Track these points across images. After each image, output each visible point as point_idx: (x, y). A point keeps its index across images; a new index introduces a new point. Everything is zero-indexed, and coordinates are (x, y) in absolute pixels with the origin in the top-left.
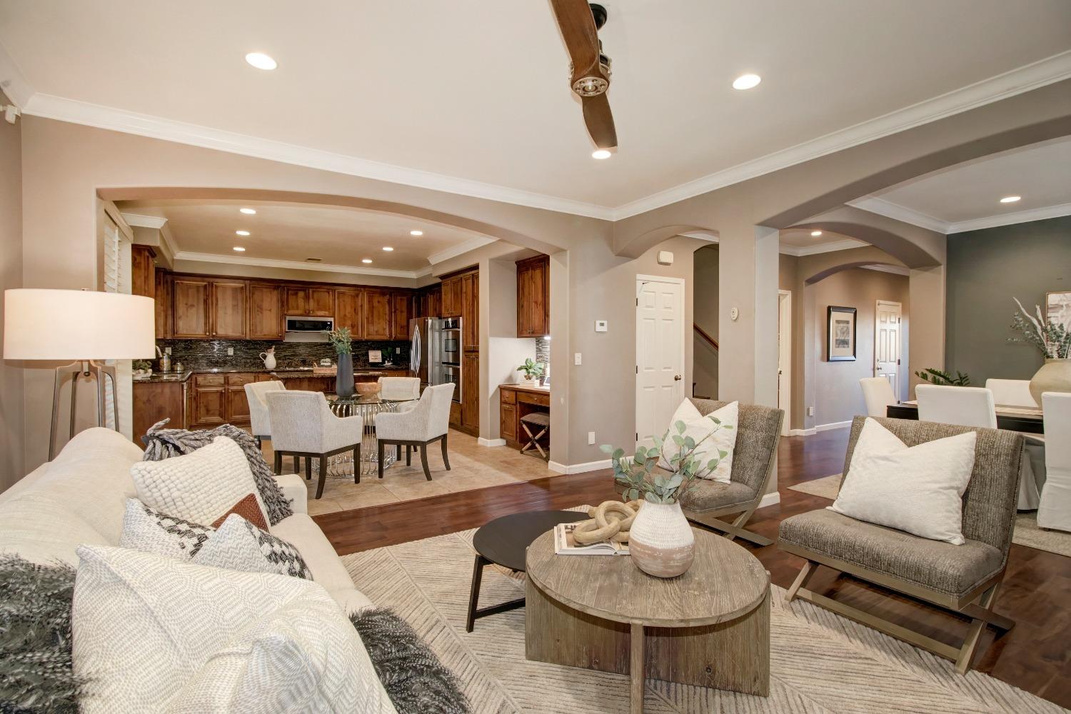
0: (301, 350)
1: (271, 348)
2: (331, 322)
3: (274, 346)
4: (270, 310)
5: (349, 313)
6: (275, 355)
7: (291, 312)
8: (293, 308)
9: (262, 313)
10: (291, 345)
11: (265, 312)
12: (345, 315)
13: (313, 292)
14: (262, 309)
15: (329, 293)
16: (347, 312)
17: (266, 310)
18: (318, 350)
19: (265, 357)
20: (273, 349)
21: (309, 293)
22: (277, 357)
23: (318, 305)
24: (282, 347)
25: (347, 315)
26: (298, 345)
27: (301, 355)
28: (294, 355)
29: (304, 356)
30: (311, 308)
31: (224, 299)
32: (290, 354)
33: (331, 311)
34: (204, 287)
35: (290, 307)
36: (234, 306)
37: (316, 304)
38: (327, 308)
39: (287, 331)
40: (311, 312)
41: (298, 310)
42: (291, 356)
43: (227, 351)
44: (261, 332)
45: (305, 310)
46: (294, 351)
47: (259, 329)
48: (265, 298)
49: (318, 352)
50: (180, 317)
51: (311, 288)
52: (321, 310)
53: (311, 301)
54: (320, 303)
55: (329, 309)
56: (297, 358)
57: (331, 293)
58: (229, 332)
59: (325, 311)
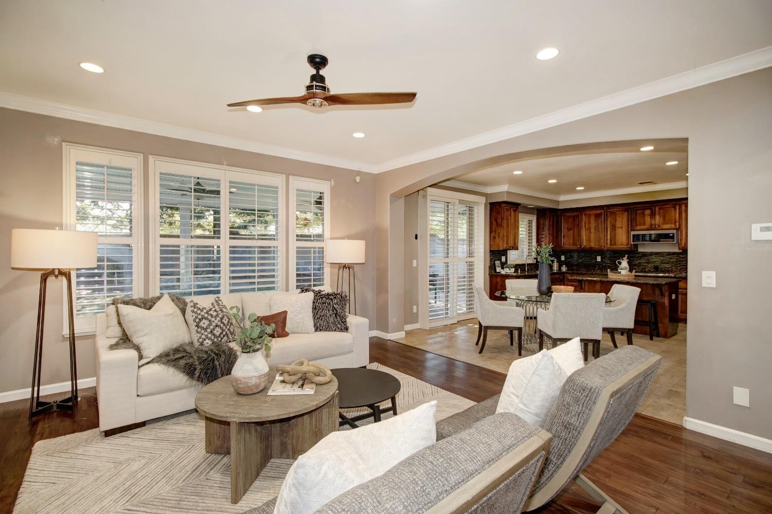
0: (654, 259)
1: (625, 257)
2: (673, 234)
3: (626, 256)
4: (622, 228)
6: (629, 262)
7: (638, 227)
8: (640, 225)
9: (615, 230)
10: (645, 255)
11: (617, 229)
13: (660, 209)
14: (615, 227)
15: (675, 208)
17: (619, 228)
18: (671, 259)
19: (620, 263)
21: (655, 210)
22: (630, 264)
23: (664, 219)
24: (637, 255)
26: (652, 254)
28: (648, 263)
29: (658, 264)
30: (657, 222)
31: (589, 223)
32: (644, 261)
33: (677, 224)
34: (578, 216)
35: (638, 224)
36: (595, 227)
37: (662, 219)
38: (674, 221)
39: (632, 243)
40: (657, 226)
41: (644, 225)
42: (646, 263)
43: (596, 259)
44: (615, 244)
45: (651, 225)
46: (647, 259)
47: (613, 243)
48: (618, 218)
49: (671, 260)
50: (564, 237)
51: (657, 206)
52: (667, 224)
53: (657, 217)
54: (666, 218)
55: (675, 222)
56: (650, 265)
57: (677, 207)
58: (593, 245)
59: (671, 224)
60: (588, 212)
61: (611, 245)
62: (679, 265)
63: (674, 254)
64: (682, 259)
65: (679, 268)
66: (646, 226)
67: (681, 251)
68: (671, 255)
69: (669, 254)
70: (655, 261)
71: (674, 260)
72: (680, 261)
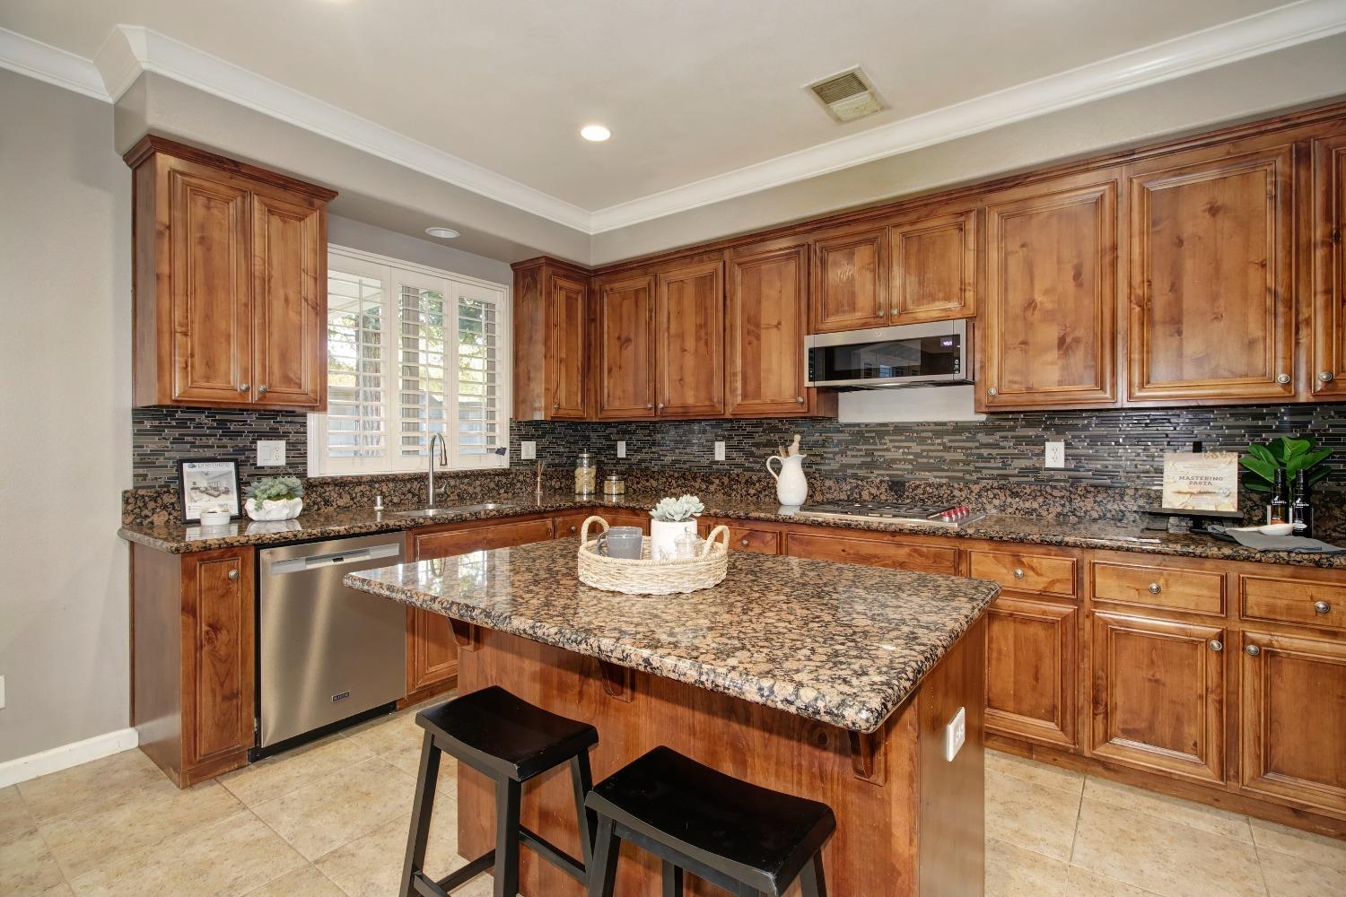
0: (892, 450)
1: (786, 444)
2: (956, 338)
3: (797, 438)
4: (777, 325)
5: (1046, 292)
6: (806, 465)
7: (832, 321)
8: (840, 309)
9: (758, 338)
10: (860, 434)
11: (763, 334)
12: (1031, 305)
13: (905, 234)
14: (758, 326)
15: (961, 228)
16: (1040, 285)
17: (769, 326)
18: (947, 449)
19: (778, 468)
20: (796, 445)
22: (811, 472)
23: (921, 281)
24: (837, 437)
25: (1039, 298)
26: (881, 430)
27: (889, 464)
28: (871, 466)
29: (901, 469)
30: (896, 297)
31: (680, 313)
32: (858, 461)
33: (970, 295)
34: (647, 290)
35: (831, 306)
36: (699, 327)
37: (913, 280)
38: (956, 288)
39: (807, 383)
40: (895, 312)
41: (853, 309)
42: (860, 466)
43: (711, 450)
44: (758, 394)
45: (876, 307)
46: (870, 453)
47: (751, 388)
48: (765, 291)
49: (949, 456)
50: (610, 370)
51: (895, 226)
52: (932, 298)
53: (897, 272)
54: (930, 275)
55: (963, 290)
56: (877, 475)
57: (971, 225)
58: (690, 401)
59: (947, 298)
60: (676, 273)
61: (745, 396)
62: (975, 476)
63: (959, 428)
64: (985, 452)
65: (976, 488)
66: (858, 314)
67: (983, 418)
68: (947, 433)
69: (940, 429)
70: (894, 461)
71: (959, 455)
72: (980, 456)
